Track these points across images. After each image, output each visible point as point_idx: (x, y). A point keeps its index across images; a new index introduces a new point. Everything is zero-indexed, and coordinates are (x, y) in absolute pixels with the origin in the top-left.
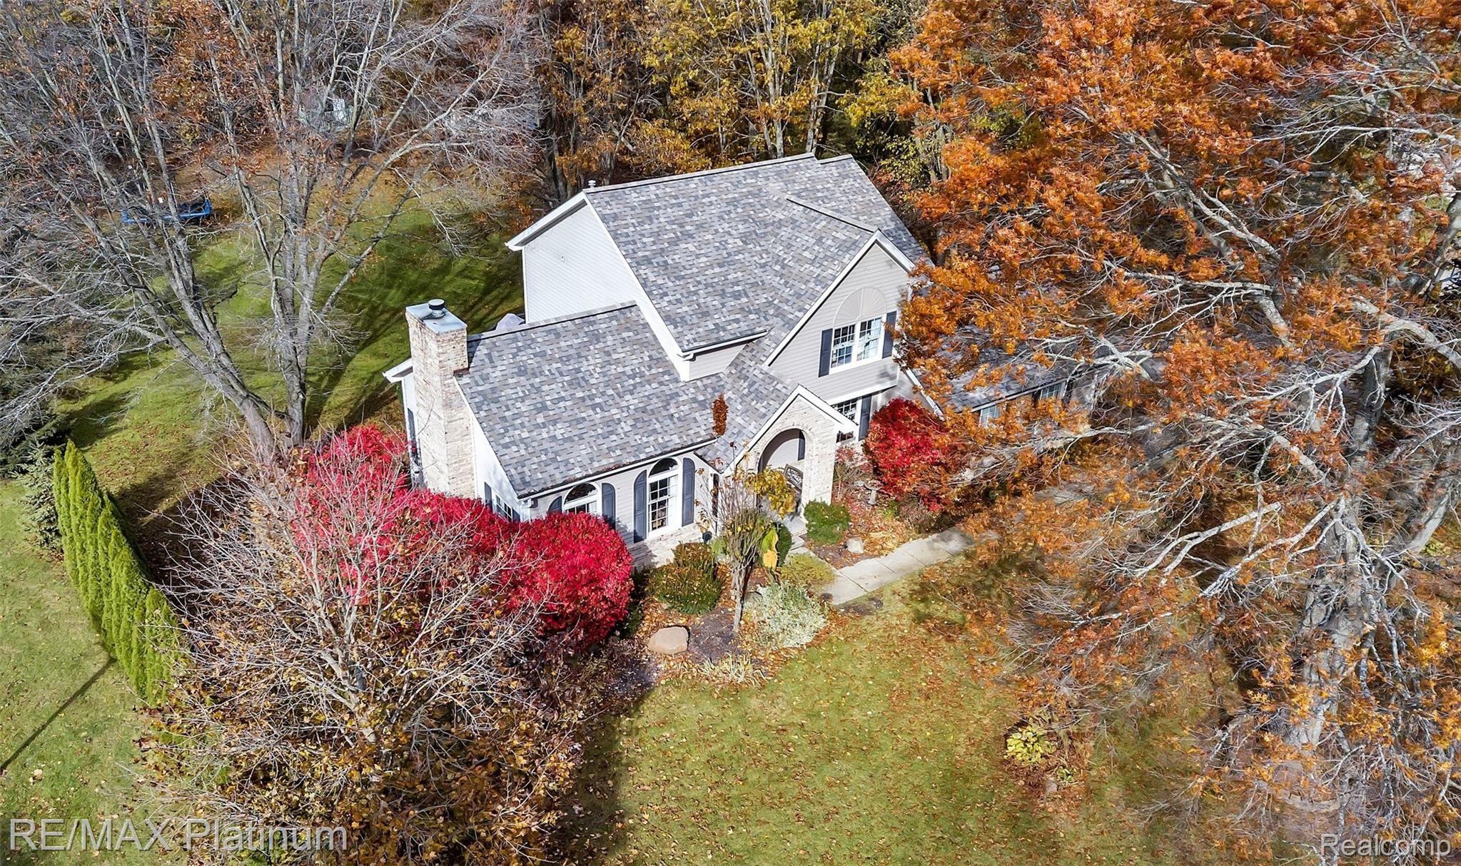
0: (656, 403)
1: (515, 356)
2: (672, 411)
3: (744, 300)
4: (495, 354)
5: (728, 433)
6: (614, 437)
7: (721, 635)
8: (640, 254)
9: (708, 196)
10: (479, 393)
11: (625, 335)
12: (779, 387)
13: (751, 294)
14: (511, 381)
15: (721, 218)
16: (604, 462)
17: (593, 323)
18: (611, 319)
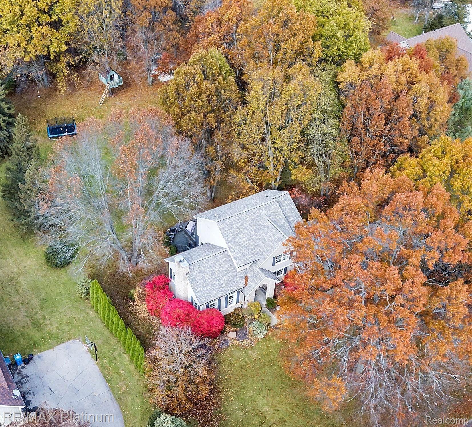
0: (231, 278)
1: (199, 267)
2: (235, 280)
3: (254, 250)
4: (195, 267)
5: (248, 286)
6: (221, 288)
7: (244, 333)
8: (229, 239)
9: (246, 218)
10: (192, 279)
11: (224, 259)
12: (261, 276)
13: (256, 249)
14: (198, 275)
15: (250, 225)
16: (219, 295)
17: (217, 256)
18: (221, 254)
